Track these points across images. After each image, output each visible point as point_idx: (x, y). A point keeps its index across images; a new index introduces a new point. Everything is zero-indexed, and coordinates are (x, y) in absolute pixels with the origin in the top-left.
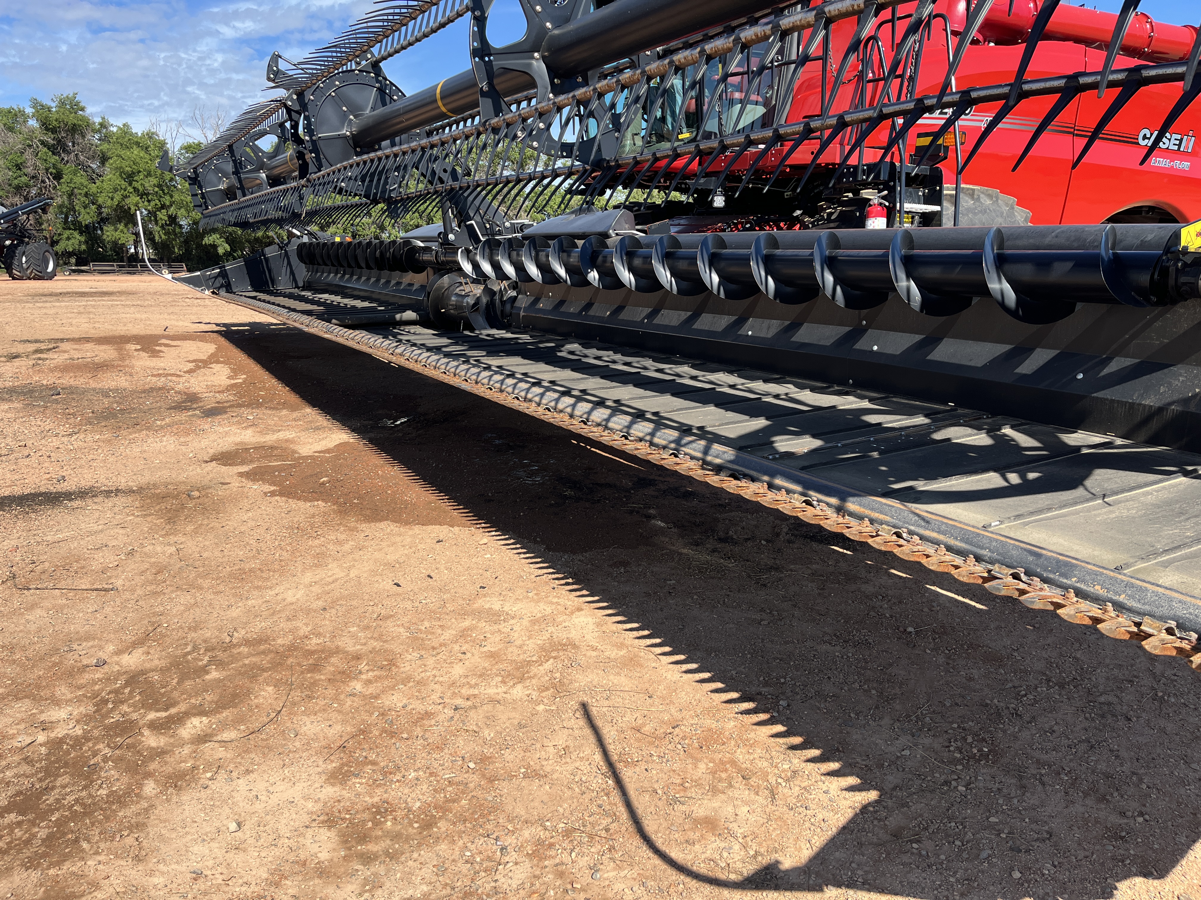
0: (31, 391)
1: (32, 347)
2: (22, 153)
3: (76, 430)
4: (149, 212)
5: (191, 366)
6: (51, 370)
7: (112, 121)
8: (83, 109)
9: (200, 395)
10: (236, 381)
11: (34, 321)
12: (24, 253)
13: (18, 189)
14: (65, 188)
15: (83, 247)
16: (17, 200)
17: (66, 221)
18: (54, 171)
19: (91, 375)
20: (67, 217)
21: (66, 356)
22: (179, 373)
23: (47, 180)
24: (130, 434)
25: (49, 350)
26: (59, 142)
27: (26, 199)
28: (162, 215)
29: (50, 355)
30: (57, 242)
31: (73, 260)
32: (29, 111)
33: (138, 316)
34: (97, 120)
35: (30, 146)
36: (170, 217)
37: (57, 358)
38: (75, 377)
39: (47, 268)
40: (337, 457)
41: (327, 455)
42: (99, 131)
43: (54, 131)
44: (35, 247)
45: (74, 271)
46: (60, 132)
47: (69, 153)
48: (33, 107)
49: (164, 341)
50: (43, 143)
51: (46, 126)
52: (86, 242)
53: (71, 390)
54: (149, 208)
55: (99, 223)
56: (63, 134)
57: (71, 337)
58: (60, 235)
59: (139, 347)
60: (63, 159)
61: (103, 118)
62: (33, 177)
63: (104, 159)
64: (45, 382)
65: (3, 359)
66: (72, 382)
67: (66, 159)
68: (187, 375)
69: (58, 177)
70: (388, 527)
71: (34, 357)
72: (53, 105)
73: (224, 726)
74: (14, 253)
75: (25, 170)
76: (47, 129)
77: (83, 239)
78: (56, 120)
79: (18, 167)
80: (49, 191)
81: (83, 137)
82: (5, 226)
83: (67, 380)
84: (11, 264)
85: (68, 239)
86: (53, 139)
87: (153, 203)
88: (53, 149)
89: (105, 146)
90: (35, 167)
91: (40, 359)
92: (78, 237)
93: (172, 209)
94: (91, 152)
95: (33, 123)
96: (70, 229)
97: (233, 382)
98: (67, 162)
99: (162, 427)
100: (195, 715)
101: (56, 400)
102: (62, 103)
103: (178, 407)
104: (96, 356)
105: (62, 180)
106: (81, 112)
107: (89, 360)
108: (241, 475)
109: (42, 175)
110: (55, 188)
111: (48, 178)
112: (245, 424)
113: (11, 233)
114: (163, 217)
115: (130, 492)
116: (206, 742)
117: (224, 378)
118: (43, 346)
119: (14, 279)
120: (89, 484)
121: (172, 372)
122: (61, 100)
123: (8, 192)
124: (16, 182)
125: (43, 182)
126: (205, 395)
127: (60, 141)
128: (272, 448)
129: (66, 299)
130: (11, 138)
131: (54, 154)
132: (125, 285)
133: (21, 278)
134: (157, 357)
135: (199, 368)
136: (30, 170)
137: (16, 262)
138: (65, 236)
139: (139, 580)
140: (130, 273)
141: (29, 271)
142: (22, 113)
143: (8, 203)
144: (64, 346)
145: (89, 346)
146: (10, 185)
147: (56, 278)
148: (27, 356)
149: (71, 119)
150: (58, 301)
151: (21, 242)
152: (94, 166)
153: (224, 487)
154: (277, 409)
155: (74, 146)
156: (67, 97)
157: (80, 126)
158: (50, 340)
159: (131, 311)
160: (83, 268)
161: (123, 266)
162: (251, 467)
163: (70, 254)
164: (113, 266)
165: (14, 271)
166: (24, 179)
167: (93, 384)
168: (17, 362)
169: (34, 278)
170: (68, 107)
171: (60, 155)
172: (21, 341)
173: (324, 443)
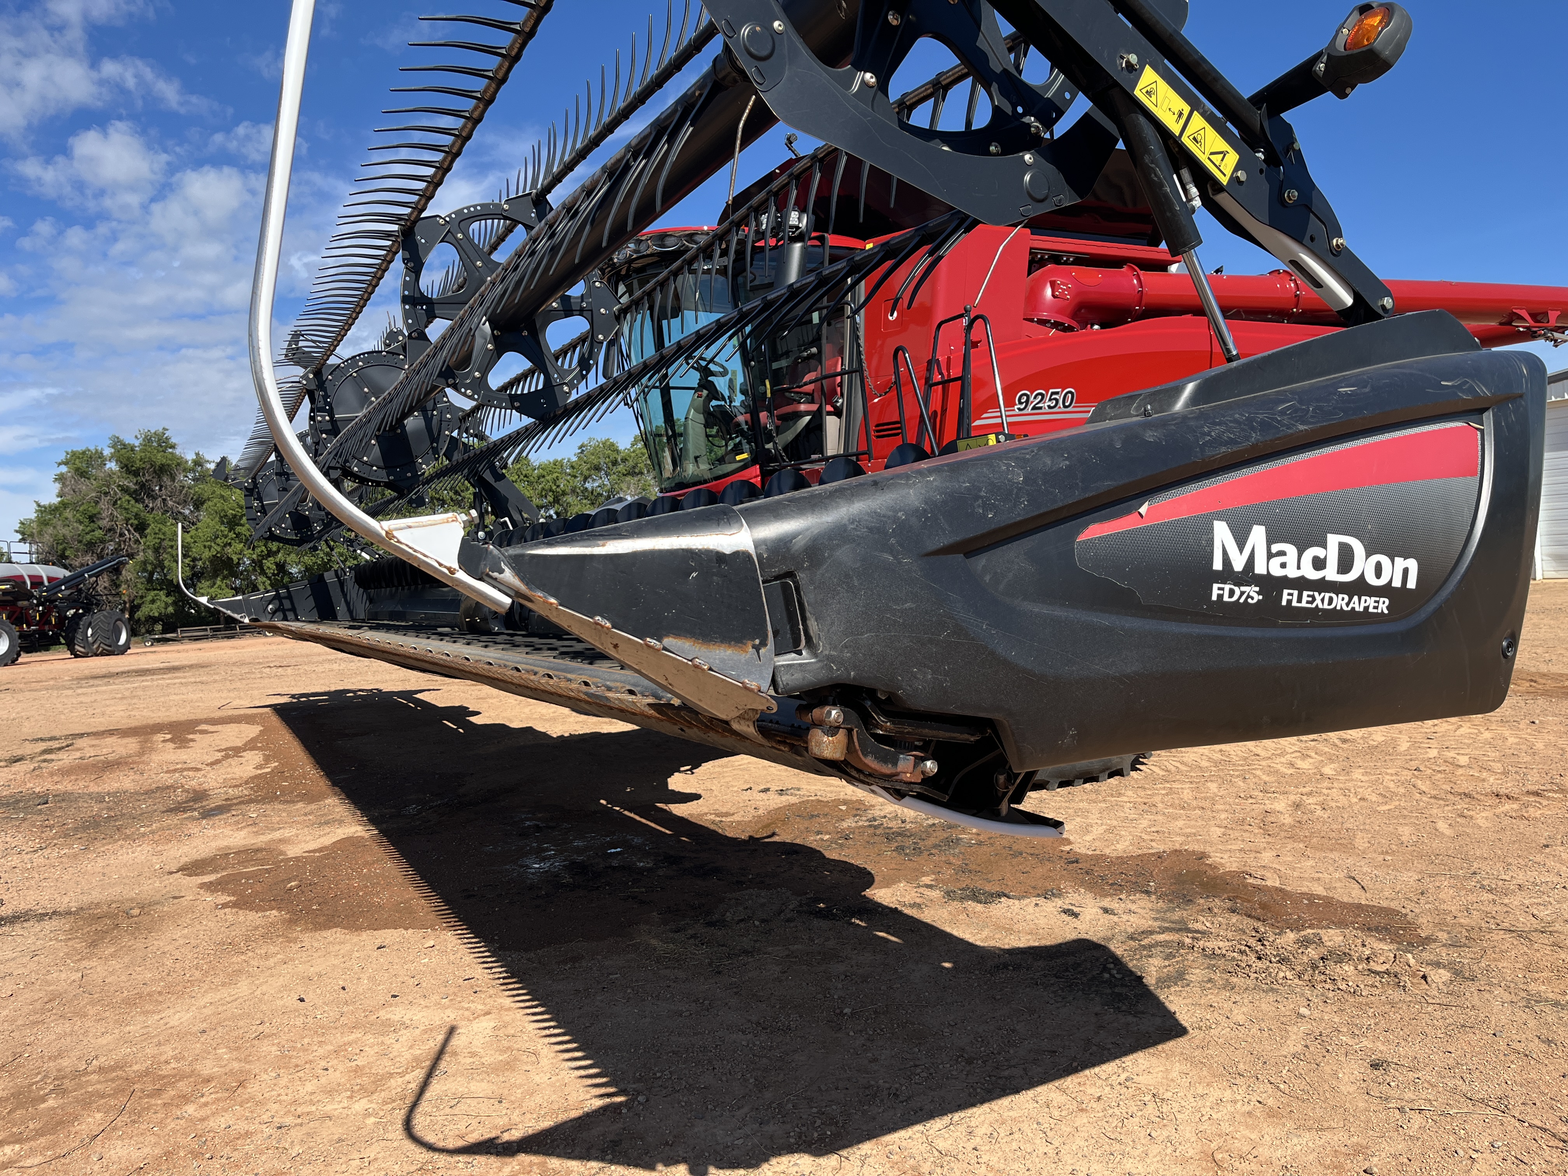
0: (17, 801)
1: (42, 746)
2: (97, 503)
3: (43, 845)
4: (253, 561)
5: (219, 755)
6: (52, 774)
7: (207, 457)
8: (173, 447)
9: (211, 793)
10: (263, 771)
11: (61, 713)
12: (89, 625)
13: (90, 546)
14: (151, 540)
15: (171, 609)
16: (89, 559)
17: (150, 580)
18: (136, 522)
19: (93, 777)
20: (151, 574)
21: (78, 754)
22: (199, 766)
23: (126, 532)
24: (104, 845)
25: (60, 749)
26: (142, 486)
27: (100, 557)
28: (269, 564)
29: (62, 755)
30: (138, 607)
31: (158, 627)
32: (107, 452)
33: (191, 696)
34: (190, 457)
35: (106, 494)
36: (277, 564)
37: (66, 758)
38: (76, 780)
39: (118, 640)
40: (326, 857)
41: (317, 854)
42: (193, 470)
43: (136, 473)
44: (104, 616)
45: (159, 640)
46: (144, 475)
47: (154, 498)
48: (113, 447)
49: (204, 727)
50: (125, 490)
51: (128, 468)
52: (175, 603)
53: (64, 798)
54: (255, 556)
55: (191, 579)
56: (147, 477)
57: (94, 730)
58: (142, 597)
59: (169, 736)
60: (147, 506)
61: (197, 454)
62: (110, 530)
63: (198, 504)
64: (37, 790)
65: (2, 764)
66: (70, 788)
67: (151, 505)
68: (209, 768)
69: (141, 528)
70: (335, 934)
71: (40, 758)
72: (137, 443)
73: (32, 1152)
74: (78, 624)
75: (102, 523)
76: (129, 471)
77: (170, 600)
78: (141, 460)
79: (92, 518)
80: (129, 545)
81: (173, 479)
82: (68, 592)
83: (66, 785)
84: (74, 638)
85: (153, 601)
86: (136, 484)
87: (258, 550)
88: (136, 496)
89: (200, 488)
90: (112, 517)
91: (45, 761)
92: (164, 598)
93: (280, 555)
94: (182, 496)
95: (112, 466)
96: (154, 590)
97: (259, 772)
98: (153, 509)
99: (144, 835)
100: (9, 1143)
101: (40, 810)
102: (148, 440)
103: (178, 809)
104: (114, 752)
105: (148, 531)
106: (170, 450)
107: (102, 757)
108: (202, 886)
109: (120, 524)
110: (137, 542)
111: (129, 531)
112: (244, 824)
113: (74, 601)
114: (270, 566)
115: (69, 913)
116: (7, 1168)
117: (251, 768)
118: (55, 744)
119: (76, 656)
120: (27, 907)
121: (192, 765)
122: (146, 437)
123: (77, 550)
124: (88, 537)
125: (122, 535)
126: (216, 791)
127: (144, 485)
128: (258, 850)
129: (117, 681)
130: (84, 486)
131: (137, 501)
132: (207, 654)
133: (85, 655)
134: (184, 748)
135: (227, 757)
136: (105, 523)
137: (79, 636)
138: (149, 598)
139: (26, 1009)
140: (228, 638)
141: (95, 646)
142: (100, 455)
143: (77, 564)
144: (80, 743)
145: (110, 740)
146: (80, 542)
147: (129, 651)
148: (32, 758)
149: (159, 459)
150: (108, 683)
151: (88, 610)
152: (187, 512)
153: (176, 901)
154: (293, 802)
155: (160, 490)
156: (155, 433)
157: (169, 465)
158: (67, 737)
159: (185, 691)
160: (168, 636)
161: (219, 630)
162: (219, 876)
163: (153, 620)
164: (206, 630)
165: (77, 647)
166: (98, 533)
167: (94, 788)
168: (17, 767)
169: (102, 654)
170: (155, 444)
171: (143, 502)
172: (34, 740)
173: (322, 840)
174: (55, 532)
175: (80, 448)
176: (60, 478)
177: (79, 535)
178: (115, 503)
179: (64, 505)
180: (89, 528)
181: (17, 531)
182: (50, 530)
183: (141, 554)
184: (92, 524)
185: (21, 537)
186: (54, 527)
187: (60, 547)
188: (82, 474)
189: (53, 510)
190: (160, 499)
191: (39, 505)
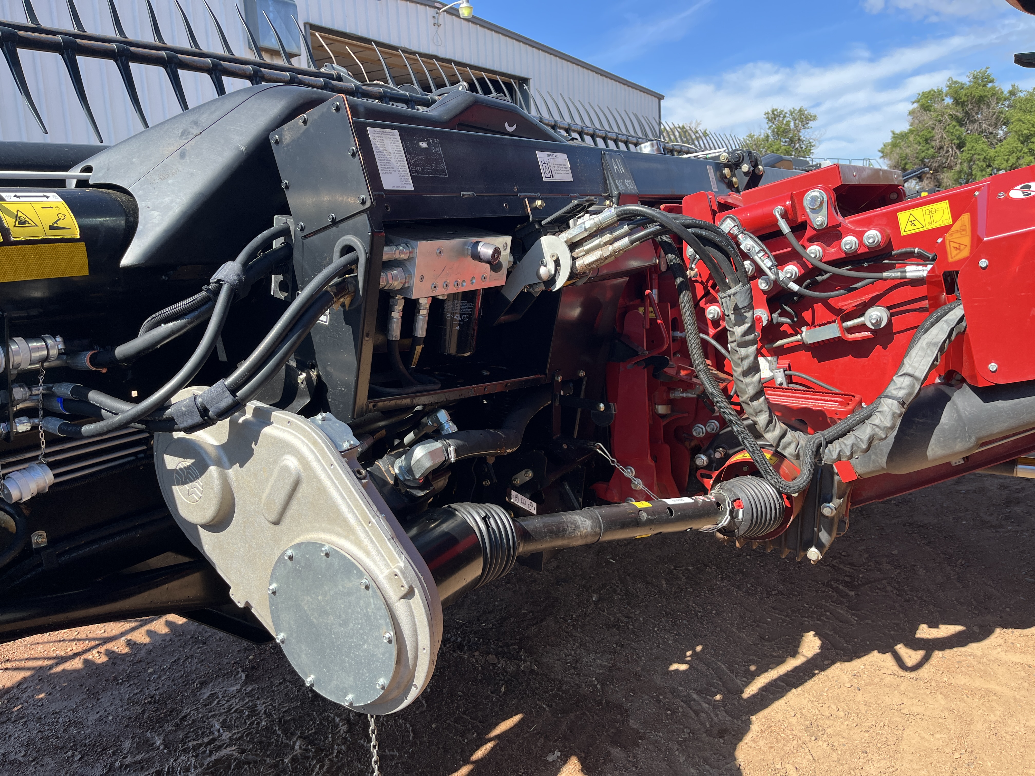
174: (901, 151)
175: (927, 89)
176: (911, 113)
177: (917, 153)
178: (945, 128)
179: (911, 131)
180: (925, 148)
181: (879, 151)
182: (898, 150)
183: (958, 166)
184: (927, 145)
185: (882, 155)
186: (901, 148)
187: (903, 162)
188: (926, 108)
189: (903, 136)
190: (978, 123)
191: (894, 133)
